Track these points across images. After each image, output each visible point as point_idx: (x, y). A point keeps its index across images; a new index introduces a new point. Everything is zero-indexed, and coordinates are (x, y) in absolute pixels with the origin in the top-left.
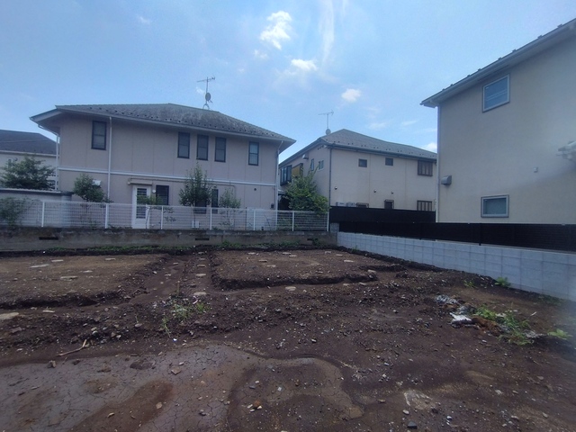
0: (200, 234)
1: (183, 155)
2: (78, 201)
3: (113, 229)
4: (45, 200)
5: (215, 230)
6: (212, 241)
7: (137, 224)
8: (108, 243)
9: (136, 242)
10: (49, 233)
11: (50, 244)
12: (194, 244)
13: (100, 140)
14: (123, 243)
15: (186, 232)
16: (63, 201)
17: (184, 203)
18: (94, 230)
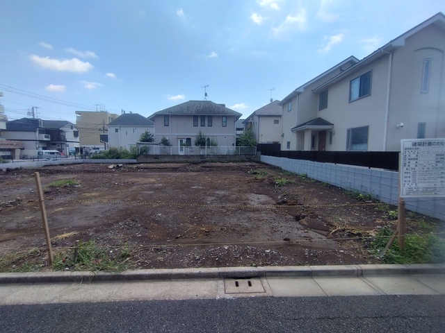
0: (202, 156)
1: (195, 125)
2: (162, 146)
3: (174, 155)
4: (155, 146)
5: (208, 155)
6: (207, 159)
7: (181, 153)
8: (173, 160)
9: (181, 159)
10: (156, 157)
11: (157, 160)
12: (200, 160)
13: (167, 122)
14: (177, 160)
15: (197, 156)
16: (159, 146)
17: (196, 145)
18: (168, 156)
